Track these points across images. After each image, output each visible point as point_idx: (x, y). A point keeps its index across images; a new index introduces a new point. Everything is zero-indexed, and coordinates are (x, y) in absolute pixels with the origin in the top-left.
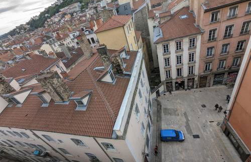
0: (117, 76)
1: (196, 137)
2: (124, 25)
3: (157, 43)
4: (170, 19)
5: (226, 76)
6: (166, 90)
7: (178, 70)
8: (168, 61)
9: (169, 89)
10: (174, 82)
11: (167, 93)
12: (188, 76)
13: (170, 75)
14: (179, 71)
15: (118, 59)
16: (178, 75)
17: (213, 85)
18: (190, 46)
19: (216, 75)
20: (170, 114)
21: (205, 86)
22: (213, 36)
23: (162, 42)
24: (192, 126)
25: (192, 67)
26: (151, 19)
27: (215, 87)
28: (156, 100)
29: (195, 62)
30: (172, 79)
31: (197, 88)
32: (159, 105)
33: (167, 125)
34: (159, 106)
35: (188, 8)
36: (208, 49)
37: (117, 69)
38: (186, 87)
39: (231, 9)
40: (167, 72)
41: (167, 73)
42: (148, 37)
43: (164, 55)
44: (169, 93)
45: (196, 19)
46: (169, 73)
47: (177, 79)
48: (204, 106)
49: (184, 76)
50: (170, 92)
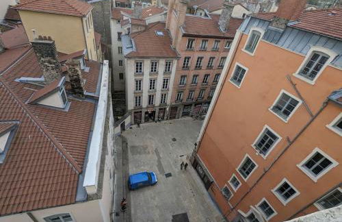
0: (71, 97)
1: (169, 175)
2: (84, 16)
3: (129, 57)
4: (144, 31)
5: (193, 107)
6: (133, 122)
7: (150, 96)
8: (140, 83)
9: (137, 121)
10: (144, 111)
11: (134, 126)
12: (160, 106)
13: (139, 102)
14: (151, 98)
15: (77, 68)
16: (149, 103)
17: (182, 116)
18: (166, 71)
19: (185, 106)
20: (140, 153)
21: (174, 118)
22: (187, 64)
23: (135, 57)
24: (164, 164)
25: (165, 95)
26: (115, 21)
27: (183, 118)
28: (120, 136)
29: (168, 90)
30: (141, 108)
31: (167, 119)
32: (124, 142)
33: (136, 168)
34: (124, 145)
35: (164, 24)
36: (182, 77)
37: (72, 85)
38: (156, 119)
39: (203, 41)
40: (136, 98)
41: (136, 100)
42: (109, 46)
43: (135, 75)
44: (136, 125)
45: (173, 42)
46: (140, 100)
47: (147, 108)
48: (174, 140)
49: (156, 105)
50: (138, 124)
